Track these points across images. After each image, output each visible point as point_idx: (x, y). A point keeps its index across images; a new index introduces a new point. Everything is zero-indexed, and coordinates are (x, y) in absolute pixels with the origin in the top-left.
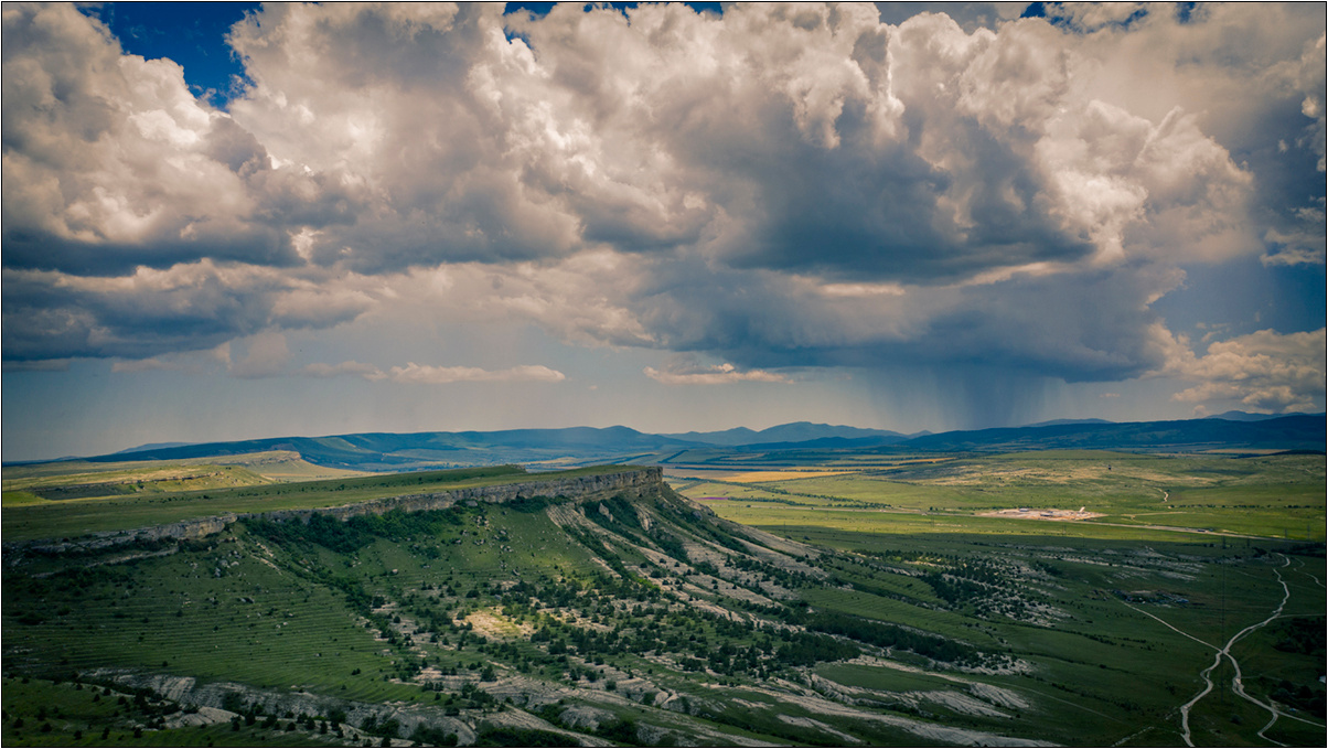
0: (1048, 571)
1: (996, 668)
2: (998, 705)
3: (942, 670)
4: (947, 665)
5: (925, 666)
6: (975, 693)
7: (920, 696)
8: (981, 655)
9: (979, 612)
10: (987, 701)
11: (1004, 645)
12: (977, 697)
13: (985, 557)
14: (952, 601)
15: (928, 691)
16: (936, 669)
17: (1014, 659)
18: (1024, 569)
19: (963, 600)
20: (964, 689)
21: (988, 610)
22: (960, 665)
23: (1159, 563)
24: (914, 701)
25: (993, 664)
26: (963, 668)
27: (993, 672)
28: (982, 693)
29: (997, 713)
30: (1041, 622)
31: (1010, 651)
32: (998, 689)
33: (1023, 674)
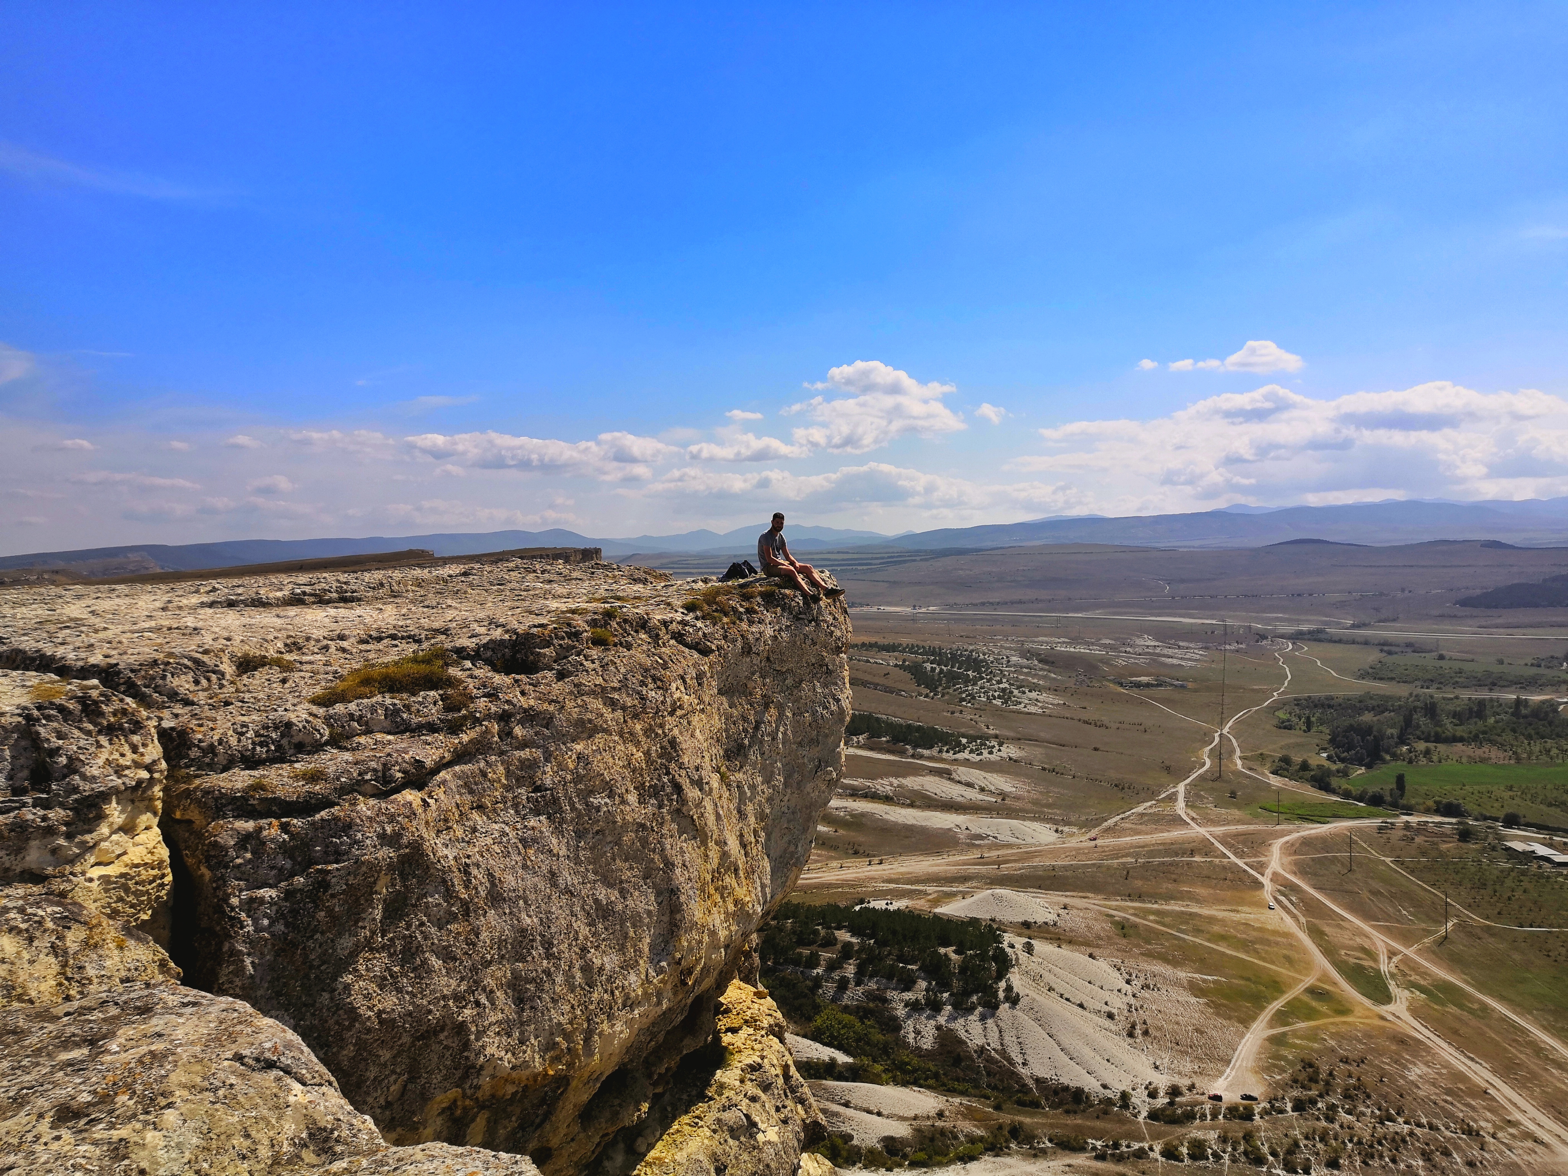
0: (1040, 661)
1: (981, 754)
2: (982, 790)
3: (921, 757)
4: (926, 752)
5: (902, 753)
6: (957, 778)
7: (896, 782)
8: (964, 741)
9: (963, 700)
10: (969, 785)
11: (991, 732)
12: (959, 782)
13: (971, 648)
14: (934, 690)
15: (904, 777)
16: (913, 756)
17: (1001, 744)
18: (1014, 659)
19: (945, 688)
20: (945, 774)
21: (974, 698)
22: (940, 751)
23: (1158, 650)
24: (889, 788)
25: (977, 750)
26: (945, 755)
27: (978, 758)
28: (964, 779)
29: (981, 797)
30: (1032, 709)
31: (996, 737)
32: (982, 773)
33: (1010, 759)
